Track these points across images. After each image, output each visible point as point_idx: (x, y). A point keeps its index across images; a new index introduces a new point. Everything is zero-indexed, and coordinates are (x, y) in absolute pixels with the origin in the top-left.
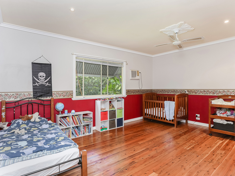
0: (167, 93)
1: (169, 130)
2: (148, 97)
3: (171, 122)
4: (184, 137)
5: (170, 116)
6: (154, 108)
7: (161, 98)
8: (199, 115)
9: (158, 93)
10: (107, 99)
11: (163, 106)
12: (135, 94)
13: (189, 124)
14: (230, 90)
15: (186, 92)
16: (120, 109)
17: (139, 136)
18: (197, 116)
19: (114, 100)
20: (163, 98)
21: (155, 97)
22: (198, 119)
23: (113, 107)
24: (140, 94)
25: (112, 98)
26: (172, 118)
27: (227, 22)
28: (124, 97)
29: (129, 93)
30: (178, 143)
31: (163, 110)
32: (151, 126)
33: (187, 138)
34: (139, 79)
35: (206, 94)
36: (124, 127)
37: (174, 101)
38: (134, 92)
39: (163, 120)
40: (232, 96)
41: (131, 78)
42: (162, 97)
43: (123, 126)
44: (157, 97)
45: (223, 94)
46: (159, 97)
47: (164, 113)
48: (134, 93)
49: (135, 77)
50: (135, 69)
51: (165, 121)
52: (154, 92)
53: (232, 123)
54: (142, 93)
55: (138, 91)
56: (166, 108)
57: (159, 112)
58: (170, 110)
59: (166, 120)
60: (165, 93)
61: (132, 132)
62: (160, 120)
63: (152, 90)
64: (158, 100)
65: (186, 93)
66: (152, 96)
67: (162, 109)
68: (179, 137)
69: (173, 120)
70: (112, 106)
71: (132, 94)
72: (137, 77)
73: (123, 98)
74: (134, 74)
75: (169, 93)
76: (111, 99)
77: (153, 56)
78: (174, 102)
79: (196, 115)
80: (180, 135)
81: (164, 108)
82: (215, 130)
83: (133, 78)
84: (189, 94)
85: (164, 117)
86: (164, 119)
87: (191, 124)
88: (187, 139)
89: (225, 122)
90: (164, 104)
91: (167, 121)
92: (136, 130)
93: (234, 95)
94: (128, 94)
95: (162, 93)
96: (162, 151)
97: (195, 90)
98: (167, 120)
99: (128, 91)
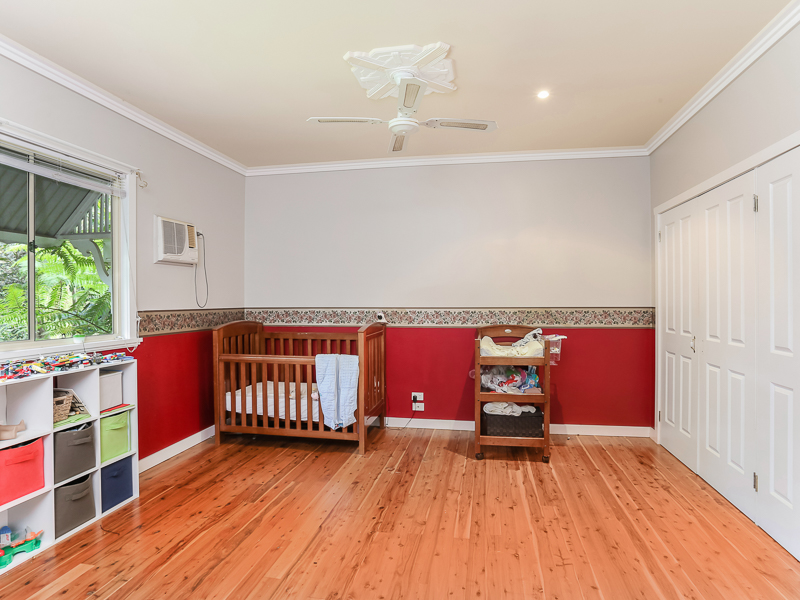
0: (305, 323)
1: (348, 470)
2: (233, 340)
3: (346, 436)
4: (416, 485)
5: (341, 413)
6: (259, 386)
7: (282, 341)
8: (420, 396)
9: (267, 323)
10: (35, 367)
11: (308, 375)
12: (176, 330)
13: (393, 429)
14: (507, 311)
15: (380, 317)
16: (114, 411)
17: (249, 532)
18: (415, 400)
19: (81, 368)
20: (291, 342)
21: (257, 338)
22: (419, 407)
23: (75, 407)
24: (197, 329)
25: (63, 358)
26: (348, 419)
27: (543, 95)
28: (127, 346)
29: (152, 326)
30: (420, 519)
31: (309, 392)
32: (268, 468)
33: (428, 487)
34: (196, 261)
35: (441, 322)
36: (142, 500)
37: (354, 351)
38: (174, 319)
39: (310, 433)
40: (512, 327)
41: (162, 256)
42: (286, 340)
43: (136, 494)
44: (267, 340)
45: (491, 322)
46: (273, 341)
47: (315, 404)
48: (173, 326)
49: (180, 251)
50: (180, 217)
51: (321, 434)
52: (250, 319)
53: (533, 410)
54: (205, 327)
55: (192, 317)
56: (324, 385)
57: (293, 403)
58: (338, 388)
59: (321, 428)
60: (298, 324)
61: (200, 520)
62: (298, 432)
63: (240, 312)
64: (267, 352)
65: (379, 321)
66: (246, 337)
67: (304, 387)
68: (402, 491)
69: (350, 429)
70: (67, 405)
71: (167, 331)
72: (188, 255)
73: (127, 352)
74: (176, 236)
75: (315, 324)
76: (62, 366)
77: (249, 172)
78: (355, 359)
79: (413, 394)
80: (401, 482)
81: (314, 381)
82: (491, 440)
83: (170, 257)
84: (390, 325)
85: (316, 419)
86: (316, 426)
87: (398, 429)
88: (432, 494)
89: (517, 411)
90: (314, 367)
91: (327, 433)
92: (216, 503)
93: (515, 324)
94: (146, 333)
95: (284, 324)
96: (399, 585)
97: (408, 310)
98: (327, 429)
99: (146, 319)
